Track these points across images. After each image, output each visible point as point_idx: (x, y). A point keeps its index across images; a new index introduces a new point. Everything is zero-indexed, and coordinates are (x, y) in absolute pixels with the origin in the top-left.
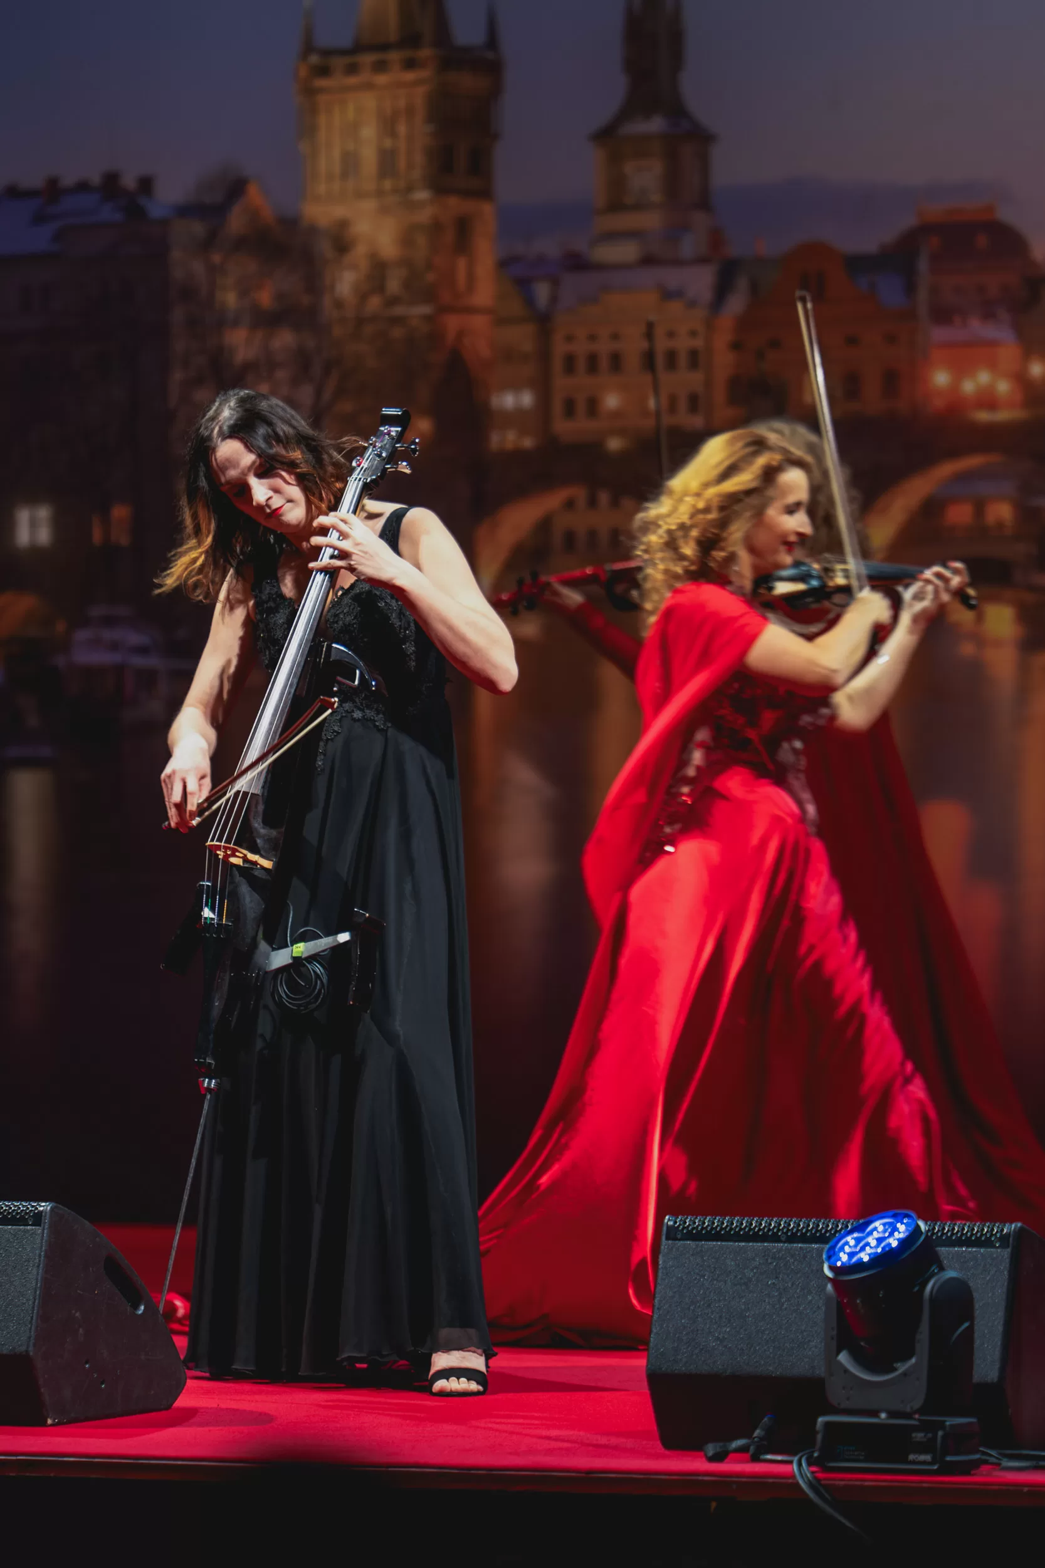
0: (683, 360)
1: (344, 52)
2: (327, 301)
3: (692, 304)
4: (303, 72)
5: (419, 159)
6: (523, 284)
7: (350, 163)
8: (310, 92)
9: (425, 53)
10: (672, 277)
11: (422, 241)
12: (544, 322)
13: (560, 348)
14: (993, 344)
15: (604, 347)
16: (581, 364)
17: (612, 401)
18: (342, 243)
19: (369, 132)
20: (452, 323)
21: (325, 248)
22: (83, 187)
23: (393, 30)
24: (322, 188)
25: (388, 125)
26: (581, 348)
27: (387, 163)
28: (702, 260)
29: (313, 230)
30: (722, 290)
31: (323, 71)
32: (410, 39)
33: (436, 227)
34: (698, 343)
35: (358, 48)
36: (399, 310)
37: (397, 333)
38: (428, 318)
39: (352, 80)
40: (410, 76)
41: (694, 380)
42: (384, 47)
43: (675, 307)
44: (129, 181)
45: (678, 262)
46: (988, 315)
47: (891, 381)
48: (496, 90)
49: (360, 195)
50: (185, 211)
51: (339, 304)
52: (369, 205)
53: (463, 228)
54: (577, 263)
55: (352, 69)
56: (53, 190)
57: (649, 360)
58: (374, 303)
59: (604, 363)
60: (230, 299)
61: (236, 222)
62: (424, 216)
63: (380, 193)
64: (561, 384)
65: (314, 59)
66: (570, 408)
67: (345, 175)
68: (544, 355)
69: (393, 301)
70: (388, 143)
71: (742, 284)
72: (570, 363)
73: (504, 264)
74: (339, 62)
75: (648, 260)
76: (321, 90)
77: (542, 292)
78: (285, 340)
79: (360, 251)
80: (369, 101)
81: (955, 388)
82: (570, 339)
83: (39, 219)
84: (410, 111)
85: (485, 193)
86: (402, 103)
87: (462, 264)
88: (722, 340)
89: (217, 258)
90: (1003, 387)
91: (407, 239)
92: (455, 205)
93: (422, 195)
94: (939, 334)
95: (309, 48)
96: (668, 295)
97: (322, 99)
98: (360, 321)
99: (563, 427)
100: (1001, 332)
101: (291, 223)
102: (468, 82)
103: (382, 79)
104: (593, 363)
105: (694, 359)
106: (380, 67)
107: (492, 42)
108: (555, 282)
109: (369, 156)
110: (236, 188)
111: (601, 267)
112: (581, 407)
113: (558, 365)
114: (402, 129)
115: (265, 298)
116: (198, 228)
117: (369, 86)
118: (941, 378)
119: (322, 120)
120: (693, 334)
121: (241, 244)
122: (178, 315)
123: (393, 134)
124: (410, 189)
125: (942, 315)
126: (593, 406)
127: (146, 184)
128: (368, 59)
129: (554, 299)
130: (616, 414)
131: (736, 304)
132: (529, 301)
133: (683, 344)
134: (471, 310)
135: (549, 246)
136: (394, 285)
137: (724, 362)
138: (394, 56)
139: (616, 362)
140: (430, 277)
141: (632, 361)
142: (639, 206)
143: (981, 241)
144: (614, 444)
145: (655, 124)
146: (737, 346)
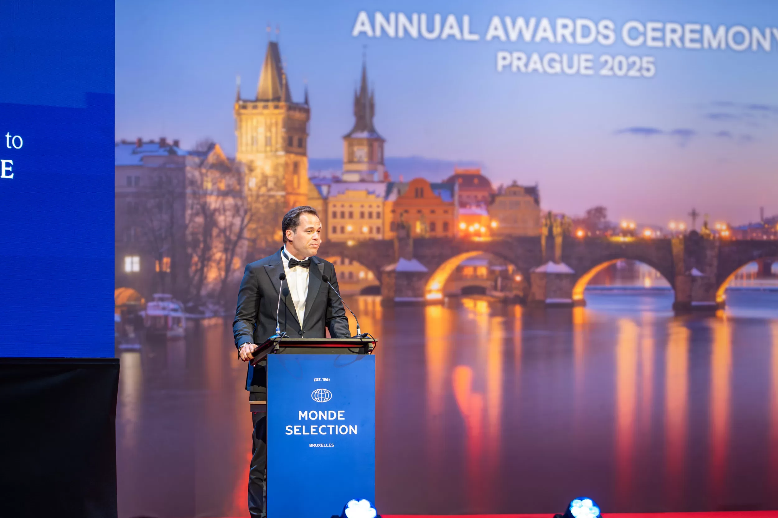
0: (374, 215)
1: (252, 101)
2: (246, 189)
3: (378, 196)
4: (237, 107)
5: (280, 140)
6: (318, 187)
7: (254, 141)
8: (239, 114)
9: (282, 104)
10: (371, 187)
11: (281, 169)
12: (325, 199)
13: (331, 209)
14: (479, 215)
15: (347, 210)
16: (339, 215)
17: (349, 228)
18: (251, 169)
19: (261, 130)
20: (292, 199)
21: (245, 170)
22: (152, 142)
23: (270, 96)
24: (244, 148)
25: (269, 128)
26: (339, 210)
27: (268, 141)
28: (381, 182)
29: (240, 163)
30: (388, 192)
31: (244, 107)
32: (277, 99)
33: (286, 165)
34: (380, 210)
35: (257, 100)
36: (272, 193)
37: (272, 201)
38: (283, 196)
39: (255, 111)
40: (277, 111)
41: (379, 222)
42: (267, 101)
43: (372, 197)
44: (170, 141)
45: (372, 182)
46: (478, 205)
47: (446, 226)
48: (308, 119)
49: (258, 151)
50: (191, 153)
51: (250, 190)
52: (262, 155)
53: (296, 166)
54: (337, 180)
55: (255, 107)
56: (140, 143)
57: (362, 215)
58: (263, 190)
59: (347, 215)
60: (209, 185)
61: (211, 158)
62: (282, 160)
63: (266, 152)
64: (332, 222)
65: (241, 103)
66: (334, 230)
67: (252, 144)
68: (325, 211)
69: (270, 190)
70: (268, 134)
71: (395, 191)
72: (335, 215)
73: (311, 179)
74: (250, 105)
75: (362, 181)
76: (244, 114)
77: (325, 189)
78: (230, 201)
79: (258, 172)
80: (261, 119)
81: (467, 230)
82: (335, 206)
83: (134, 153)
84: (276, 124)
85: (304, 154)
86: (274, 121)
87: (295, 178)
88: (389, 208)
89: (204, 171)
90: (483, 230)
91: (276, 168)
92: (293, 157)
93: (281, 153)
94: (462, 211)
95: (239, 99)
96: (369, 193)
97: (244, 117)
98: (258, 196)
99: (333, 237)
100: (482, 212)
101: (232, 160)
102: (298, 115)
103: (266, 112)
104: (343, 215)
105: (378, 215)
106: (265, 107)
107: (306, 102)
108: (329, 186)
109: (261, 140)
110: (211, 147)
111: (345, 182)
112: (339, 230)
113: (330, 214)
114: (274, 130)
115: (222, 186)
116: (197, 160)
117: (261, 114)
118: (462, 226)
119: (244, 124)
120: (378, 206)
121: (213, 166)
122: (189, 190)
123: (270, 130)
124: (276, 150)
125: (463, 205)
126: (343, 230)
127: (176, 143)
128: (260, 104)
129: (329, 192)
130: (351, 233)
131: (393, 197)
132: (320, 192)
133: (375, 210)
134: (298, 194)
135: (327, 174)
136: (270, 184)
137: (389, 217)
138: (271, 104)
139: (351, 215)
140: (284, 182)
141: (357, 215)
142: (359, 162)
143: (476, 181)
144: (350, 243)
145: (365, 135)
146: (393, 211)
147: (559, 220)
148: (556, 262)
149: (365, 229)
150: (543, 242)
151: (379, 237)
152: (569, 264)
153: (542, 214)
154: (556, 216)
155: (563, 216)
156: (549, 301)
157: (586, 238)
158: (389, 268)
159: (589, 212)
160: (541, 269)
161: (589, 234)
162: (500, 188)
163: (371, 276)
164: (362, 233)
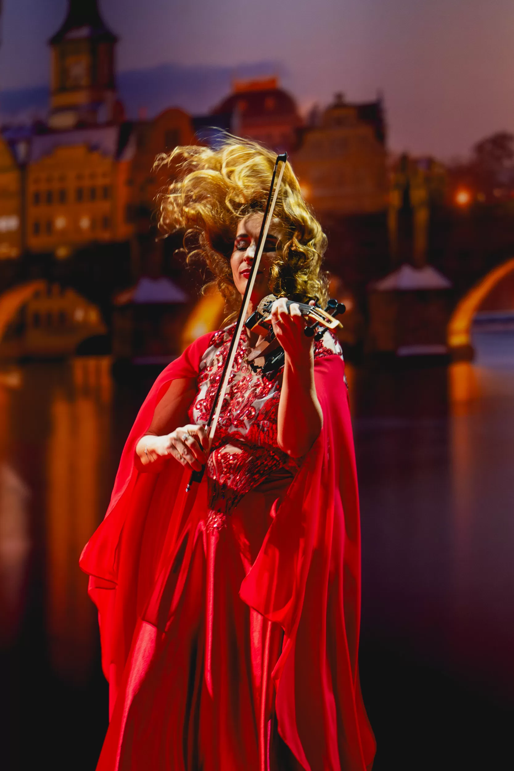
0: (100, 193)
3: (105, 154)
6: (12, 145)
10: (95, 136)
12: (23, 170)
13: (32, 188)
15: (56, 186)
16: (44, 197)
17: (60, 223)
26: (43, 187)
28: (108, 124)
30: (122, 143)
34: (109, 180)
41: (107, 207)
43: (96, 157)
45: (97, 125)
54: (41, 129)
57: (80, 194)
59: (56, 197)
64: (33, 212)
66: (37, 228)
68: (22, 192)
71: (133, 139)
72: (37, 198)
75: (81, 126)
77: (22, 149)
82: (37, 180)
88: (122, 177)
96: (91, 148)
99: (34, 242)
104: (50, 197)
105: (106, 192)
108: (29, 142)
111: (54, 131)
112: (43, 227)
113: (31, 198)
126: (50, 227)
129: (29, 153)
130: (63, 232)
131: (129, 153)
133: (101, 182)
135: (26, 118)
137: (123, 194)
139: (63, 196)
141: (71, 195)
142: (76, 88)
143: (270, 103)
144: (62, 252)
145: (84, 32)
146: (130, 182)
147: (422, 169)
148: (417, 266)
149: (85, 223)
150: (392, 222)
151: (106, 236)
152: (441, 270)
153: (390, 161)
154: (416, 162)
155: (430, 162)
156: (404, 351)
157: (474, 205)
158: (124, 298)
159: (480, 148)
160: (388, 284)
161: (481, 197)
162: (314, 114)
163: (93, 316)
164: (78, 229)
